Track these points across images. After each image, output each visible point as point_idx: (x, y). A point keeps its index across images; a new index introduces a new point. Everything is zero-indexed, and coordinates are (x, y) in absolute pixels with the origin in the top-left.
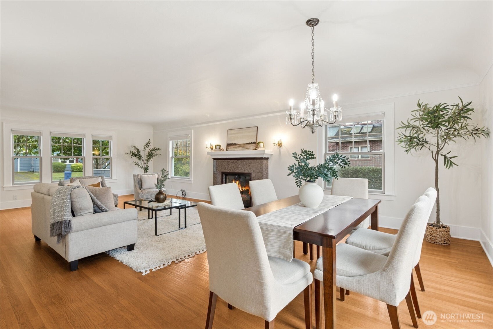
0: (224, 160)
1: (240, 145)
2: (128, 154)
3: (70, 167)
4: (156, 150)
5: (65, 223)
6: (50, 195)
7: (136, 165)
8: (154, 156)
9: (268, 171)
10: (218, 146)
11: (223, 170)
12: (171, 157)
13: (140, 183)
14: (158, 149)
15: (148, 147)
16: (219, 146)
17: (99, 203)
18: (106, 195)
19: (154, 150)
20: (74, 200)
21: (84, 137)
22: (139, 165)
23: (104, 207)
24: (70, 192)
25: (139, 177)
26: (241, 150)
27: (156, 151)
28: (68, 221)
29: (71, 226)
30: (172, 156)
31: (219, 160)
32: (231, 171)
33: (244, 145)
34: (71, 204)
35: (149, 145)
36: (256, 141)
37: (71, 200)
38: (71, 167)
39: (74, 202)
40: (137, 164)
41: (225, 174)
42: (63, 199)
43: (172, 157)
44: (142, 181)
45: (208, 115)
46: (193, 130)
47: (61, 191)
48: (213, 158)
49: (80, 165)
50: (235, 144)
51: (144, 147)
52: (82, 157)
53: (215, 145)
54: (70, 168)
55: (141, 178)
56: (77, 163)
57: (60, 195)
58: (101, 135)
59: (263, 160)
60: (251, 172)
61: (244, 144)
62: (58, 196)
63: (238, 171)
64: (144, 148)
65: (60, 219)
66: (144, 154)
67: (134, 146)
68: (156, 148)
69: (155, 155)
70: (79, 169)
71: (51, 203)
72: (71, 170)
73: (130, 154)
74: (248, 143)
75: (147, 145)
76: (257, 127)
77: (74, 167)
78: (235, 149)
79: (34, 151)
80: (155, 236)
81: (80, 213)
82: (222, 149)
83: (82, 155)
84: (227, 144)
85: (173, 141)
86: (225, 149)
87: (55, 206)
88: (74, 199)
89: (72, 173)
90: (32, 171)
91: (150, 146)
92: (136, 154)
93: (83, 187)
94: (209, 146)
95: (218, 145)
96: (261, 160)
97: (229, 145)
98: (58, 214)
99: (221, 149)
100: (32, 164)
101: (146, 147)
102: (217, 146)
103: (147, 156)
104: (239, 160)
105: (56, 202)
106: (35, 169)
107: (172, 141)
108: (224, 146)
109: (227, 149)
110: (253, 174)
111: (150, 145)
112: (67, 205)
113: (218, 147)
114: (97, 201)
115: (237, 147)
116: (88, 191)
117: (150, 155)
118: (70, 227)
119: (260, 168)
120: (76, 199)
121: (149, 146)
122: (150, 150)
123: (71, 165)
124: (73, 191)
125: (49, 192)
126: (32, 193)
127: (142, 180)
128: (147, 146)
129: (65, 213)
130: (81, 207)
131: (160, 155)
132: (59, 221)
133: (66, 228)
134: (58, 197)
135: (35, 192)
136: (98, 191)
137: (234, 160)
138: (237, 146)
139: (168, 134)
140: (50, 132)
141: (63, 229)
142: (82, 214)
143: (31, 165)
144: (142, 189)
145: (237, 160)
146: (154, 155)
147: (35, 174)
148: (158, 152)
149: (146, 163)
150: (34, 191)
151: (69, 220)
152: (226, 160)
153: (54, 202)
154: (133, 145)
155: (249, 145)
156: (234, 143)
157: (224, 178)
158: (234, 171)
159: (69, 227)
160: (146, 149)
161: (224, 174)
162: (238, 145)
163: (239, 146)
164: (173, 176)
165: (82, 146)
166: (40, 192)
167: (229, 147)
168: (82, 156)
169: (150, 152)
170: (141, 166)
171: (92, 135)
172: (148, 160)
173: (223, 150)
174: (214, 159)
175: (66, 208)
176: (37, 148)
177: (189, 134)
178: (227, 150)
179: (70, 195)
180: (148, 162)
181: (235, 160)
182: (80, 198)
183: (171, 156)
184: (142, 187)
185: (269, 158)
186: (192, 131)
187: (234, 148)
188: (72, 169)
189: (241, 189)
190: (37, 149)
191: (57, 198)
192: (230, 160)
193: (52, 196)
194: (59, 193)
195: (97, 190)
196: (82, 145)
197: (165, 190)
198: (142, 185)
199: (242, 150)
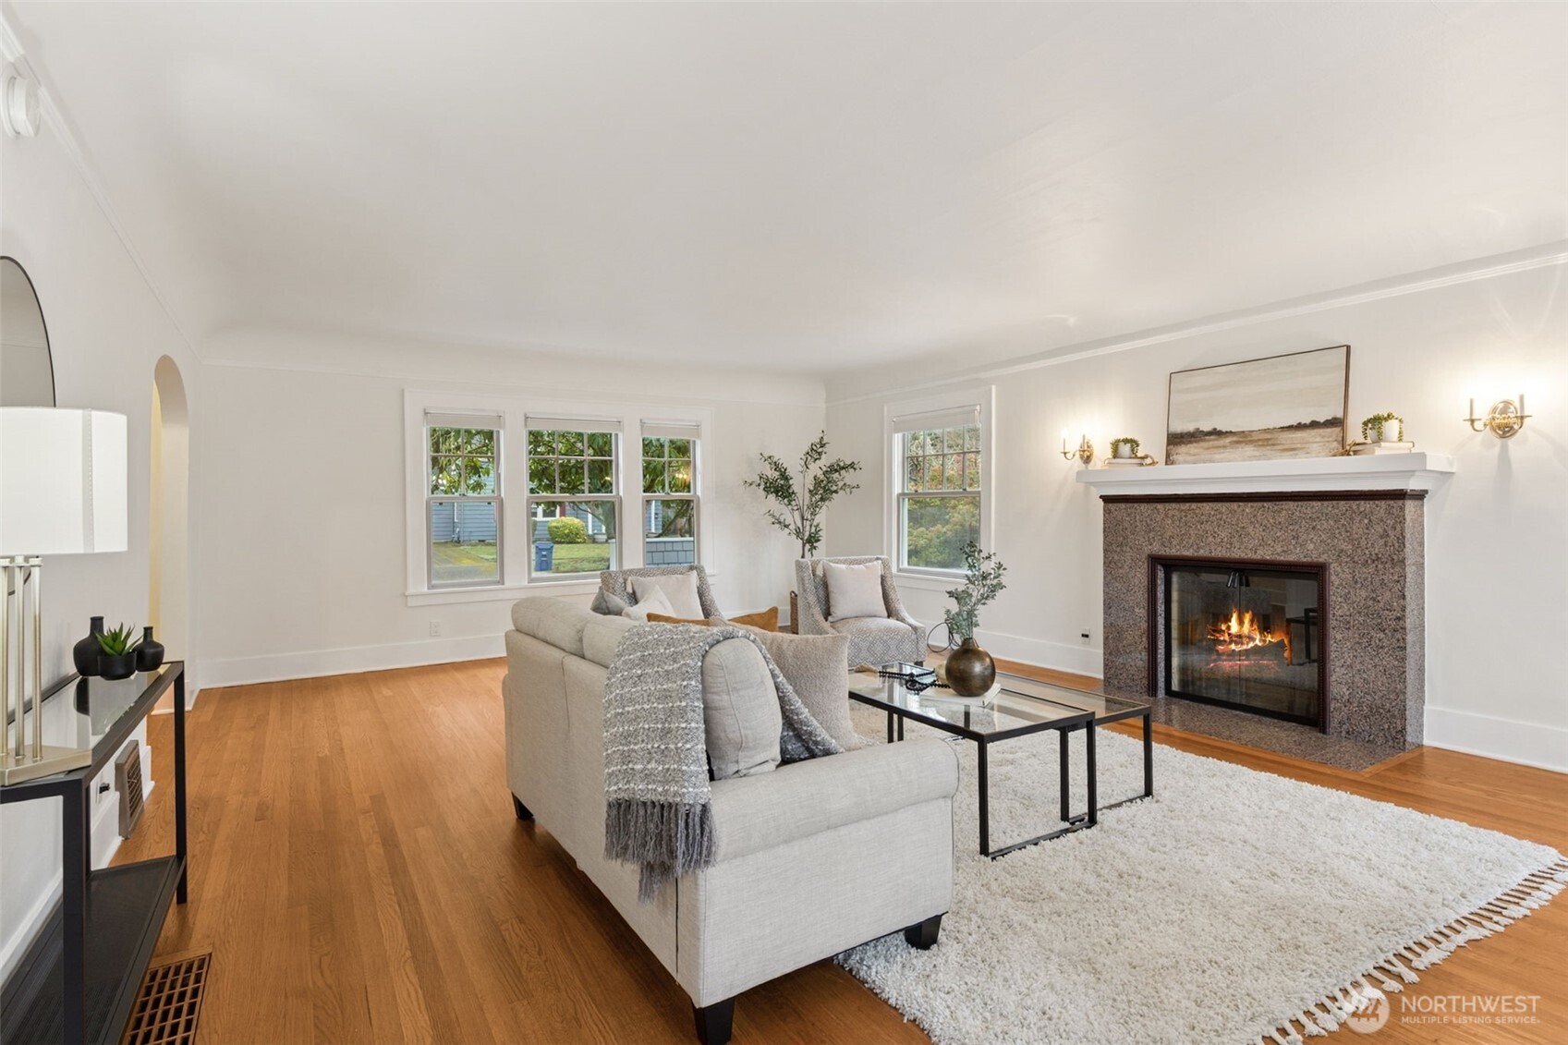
0: (1160, 506)
1: (1243, 438)
2: (751, 484)
3: (546, 528)
4: (843, 468)
5: (688, 815)
6: (587, 654)
7: (773, 523)
8: (836, 492)
9: (1423, 557)
10: (1129, 445)
11: (1157, 549)
12: (899, 495)
13: (822, 593)
14: (852, 466)
15: (819, 459)
16: (1133, 443)
17: (805, 713)
18: (826, 672)
19: (836, 471)
20: (716, 699)
21: (620, 430)
22: (786, 526)
23: (822, 734)
24: (700, 664)
25: (819, 572)
26: (1250, 458)
27: (843, 472)
28: (699, 808)
29: (714, 832)
30: (900, 491)
31: (1136, 505)
32: (1203, 553)
33: (1268, 436)
34: (706, 722)
35: (820, 450)
36: (1340, 415)
37: (705, 702)
38: (549, 528)
39: (716, 709)
40: (780, 523)
41: (1163, 566)
42: (666, 696)
43: (903, 494)
44: (831, 588)
45: (1072, 321)
46: (994, 387)
47: (646, 648)
48: (1101, 497)
49: (570, 523)
50: (1216, 433)
51: (804, 458)
52: (614, 497)
53: (1112, 439)
54: (547, 532)
55: (825, 575)
56: (563, 518)
57: (649, 671)
58: (669, 421)
59: (1400, 502)
60: (1321, 560)
61: (1266, 431)
62: (639, 672)
63: (1238, 553)
64: (803, 464)
65: (660, 789)
66: (801, 484)
67: (770, 457)
68: (842, 464)
69: (840, 487)
70: (567, 535)
71: (609, 702)
72: (548, 536)
73: (759, 485)
74: (1290, 427)
75: (815, 451)
76: (1348, 348)
77: (557, 528)
78: (1217, 456)
79: (472, 482)
80: (983, 857)
81: (737, 762)
82: (1146, 457)
83: (611, 492)
84: (1168, 435)
85: (904, 435)
86: (1160, 457)
87: (630, 722)
88: (715, 697)
89: (556, 546)
90: (456, 539)
91: (823, 456)
92: (780, 487)
93: (746, 637)
94: (1074, 446)
95: (1126, 441)
96: (1391, 502)
97: (1175, 440)
98: (648, 763)
99: (1143, 458)
100: (456, 520)
101: (809, 458)
102: (1121, 444)
103: (810, 491)
104: (1250, 504)
105: (632, 701)
106: (461, 534)
107: (900, 435)
108: (1153, 445)
109: (1168, 456)
110: (1334, 567)
111: (825, 450)
112: (693, 725)
113: (1125, 449)
114: (797, 703)
115: (1224, 447)
116: (764, 657)
117: (824, 489)
118: (710, 839)
119: (1382, 542)
120: (725, 697)
121: (820, 454)
122: (824, 469)
123: (548, 522)
124: (709, 655)
125: (581, 640)
126: (507, 635)
127: (831, 582)
128: (816, 456)
129: (684, 768)
130: (746, 737)
131: (858, 487)
132: (654, 798)
133: (693, 845)
134: (639, 677)
135: (517, 630)
136: (790, 654)
137: (1219, 505)
138: (1228, 440)
139: (886, 408)
140: (525, 415)
141: (681, 847)
142: (742, 766)
143: (454, 522)
144: (830, 618)
145: (1234, 506)
146: (834, 488)
147: (462, 548)
148: (849, 477)
149: (809, 517)
150: (514, 628)
151: (702, 801)
152: (1174, 505)
153: (622, 701)
154: (766, 455)
155: (1299, 435)
156: (1206, 427)
157: (1159, 582)
158: (1219, 553)
159: (705, 839)
160: (812, 466)
161: (1159, 567)
162: (1235, 439)
163: (1238, 442)
164: (905, 565)
165: (611, 461)
166: (541, 634)
167: (1183, 449)
168: (614, 493)
169: (822, 477)
170: (792, 527)
171: (641, 420)
172: (814, 507)
173: (1148, 461)
174: (1107, 500)
175: (686, 742)
176: (479, 472)
177: (976, 405)
178: (1169, 461)
179: (700, 678)
180: (813, 514)
181: (1228, 504)
182: (742, 693)
183: (897, 489)
184: (832, 609)
185: (1426, 492)
186: (990, 390)
187: (1208, 448)
188: (551, 535)
189: (1260, 640)
190: (480, 476)
191: (635, 685)
192: (1194, 505)
193: (607, 668)
194: (643, 658)
195: (785, 647)
196: (613, 458)
197: (921, 625)
198: (832, 602)
199: (1257, 458)
